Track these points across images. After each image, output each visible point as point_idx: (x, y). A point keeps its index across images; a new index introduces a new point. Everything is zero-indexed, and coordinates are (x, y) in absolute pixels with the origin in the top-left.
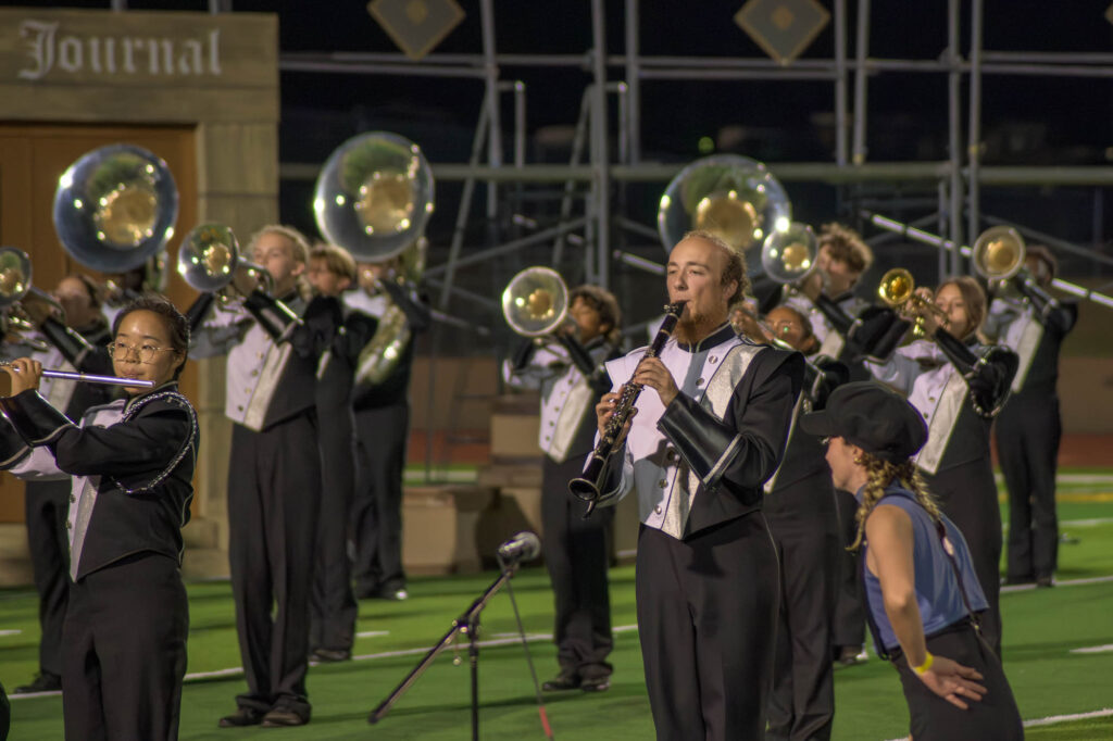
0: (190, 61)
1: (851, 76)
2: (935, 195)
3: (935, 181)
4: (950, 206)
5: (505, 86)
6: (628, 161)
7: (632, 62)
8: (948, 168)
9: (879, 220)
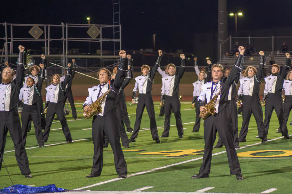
1: (47, 41)
2: (61, 59)
3: (61, 57)
4: (63, 61)
6: (11, 54)
7: (12, 39)
8: (63, 55)
9: (52, 63)
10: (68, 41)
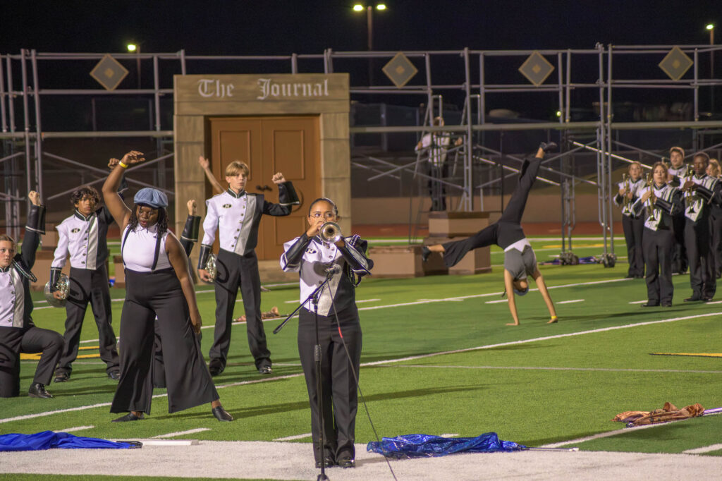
0: (317, 91)
1: (564, 89)
2: (596, 134)
3: (596, 128)
4: (601, 137)
5: (435, 96)
6: (481, 124)
7: (482, 87)
8: (600, 124)
9: (575, 143)
10: (613, 89)
